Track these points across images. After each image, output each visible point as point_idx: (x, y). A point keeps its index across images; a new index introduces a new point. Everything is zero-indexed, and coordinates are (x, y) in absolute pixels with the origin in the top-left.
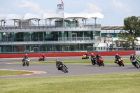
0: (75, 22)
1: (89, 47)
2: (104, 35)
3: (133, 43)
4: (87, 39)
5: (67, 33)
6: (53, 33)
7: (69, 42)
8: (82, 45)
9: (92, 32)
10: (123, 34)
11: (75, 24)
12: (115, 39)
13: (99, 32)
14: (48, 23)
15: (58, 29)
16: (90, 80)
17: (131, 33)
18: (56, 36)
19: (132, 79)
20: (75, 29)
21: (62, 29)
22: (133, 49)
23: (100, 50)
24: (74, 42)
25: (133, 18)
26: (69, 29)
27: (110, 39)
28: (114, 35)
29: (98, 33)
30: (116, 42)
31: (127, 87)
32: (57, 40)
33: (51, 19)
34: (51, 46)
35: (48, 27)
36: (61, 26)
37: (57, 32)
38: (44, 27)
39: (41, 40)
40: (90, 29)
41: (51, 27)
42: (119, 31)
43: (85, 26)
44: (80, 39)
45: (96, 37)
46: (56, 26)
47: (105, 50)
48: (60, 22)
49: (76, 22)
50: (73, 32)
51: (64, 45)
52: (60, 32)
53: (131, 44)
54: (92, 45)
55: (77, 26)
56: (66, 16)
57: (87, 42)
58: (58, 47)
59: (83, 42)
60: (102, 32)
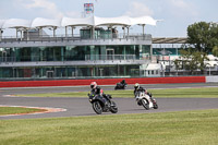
0: (112, 31)
1: (133, 70)
2: (157, 51)
3: (202, 64)
4: (130, 58)
5: (98, 48)
6: (77, 48)
7: (102, 63)
8: (122, 66)
9: (137, 47)
10: (186, 49)
11: (111, 35)
12: (173, 58)
13: (149, 46)
14: (69, 32)
15: (85, 43)
16: (134, 121)
17: (198, 48)
18: (81, 52)
19: (199, 119)
20: (110, 42)
21: (92, 43)
22: (202, 72)
23: (151, 76)
24: (110, 63)
25: (202, 25)
26: (102, 42)
27: (166, 57)
28: (173, 51)
29: (147, 48)
30: (176, 62)
31: (192, 133)
32: (83, 59)
33: (73, 27)
34: (73, 68)
35: (69, 39)
36: (90, 37)
37: (83, 47)
38: (62, 39)
39: (59, 59)
40: (134, 42)
41: (74, 39)
42: (179, 46)
43: (126, 37)
44: (119, 58)
45: (144, 55)
46: (82, 38)
47: (159, 75)
48: (88, 31)
49: (114, 31)
50: (108, 47)
51: (94, 67)
52: (88, 48)
53: (199, 65)
54: (137, 66)
55: (115, 37)
56: (98, 22)
57: (130, 62)
58: (85, 71)
59: (123, 62)
60: (154, 46)
